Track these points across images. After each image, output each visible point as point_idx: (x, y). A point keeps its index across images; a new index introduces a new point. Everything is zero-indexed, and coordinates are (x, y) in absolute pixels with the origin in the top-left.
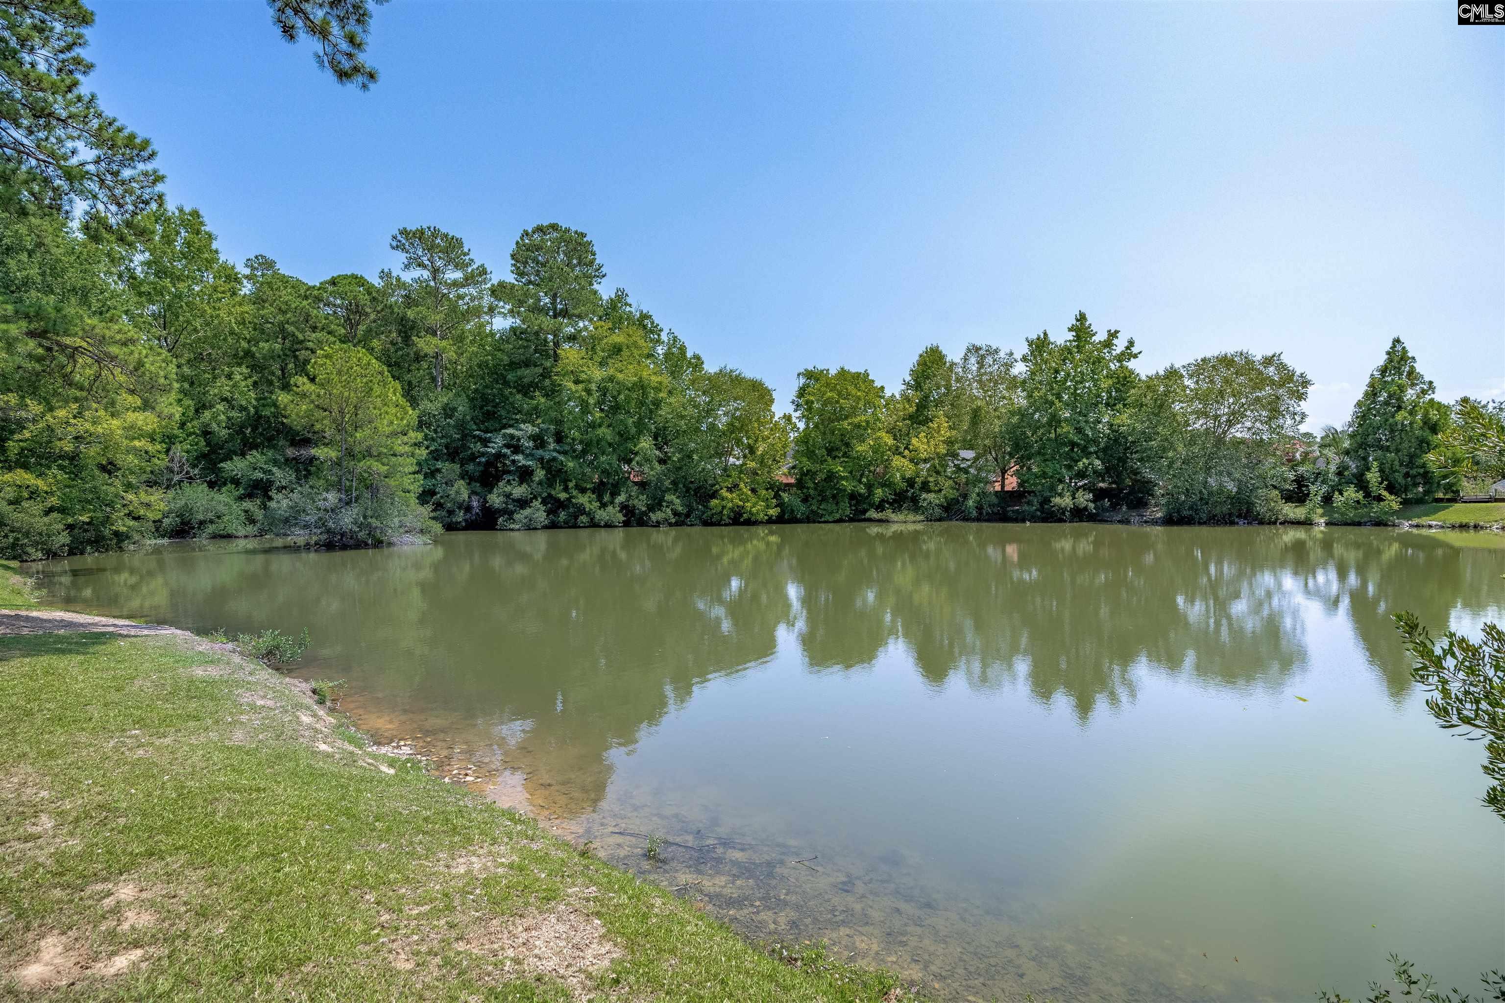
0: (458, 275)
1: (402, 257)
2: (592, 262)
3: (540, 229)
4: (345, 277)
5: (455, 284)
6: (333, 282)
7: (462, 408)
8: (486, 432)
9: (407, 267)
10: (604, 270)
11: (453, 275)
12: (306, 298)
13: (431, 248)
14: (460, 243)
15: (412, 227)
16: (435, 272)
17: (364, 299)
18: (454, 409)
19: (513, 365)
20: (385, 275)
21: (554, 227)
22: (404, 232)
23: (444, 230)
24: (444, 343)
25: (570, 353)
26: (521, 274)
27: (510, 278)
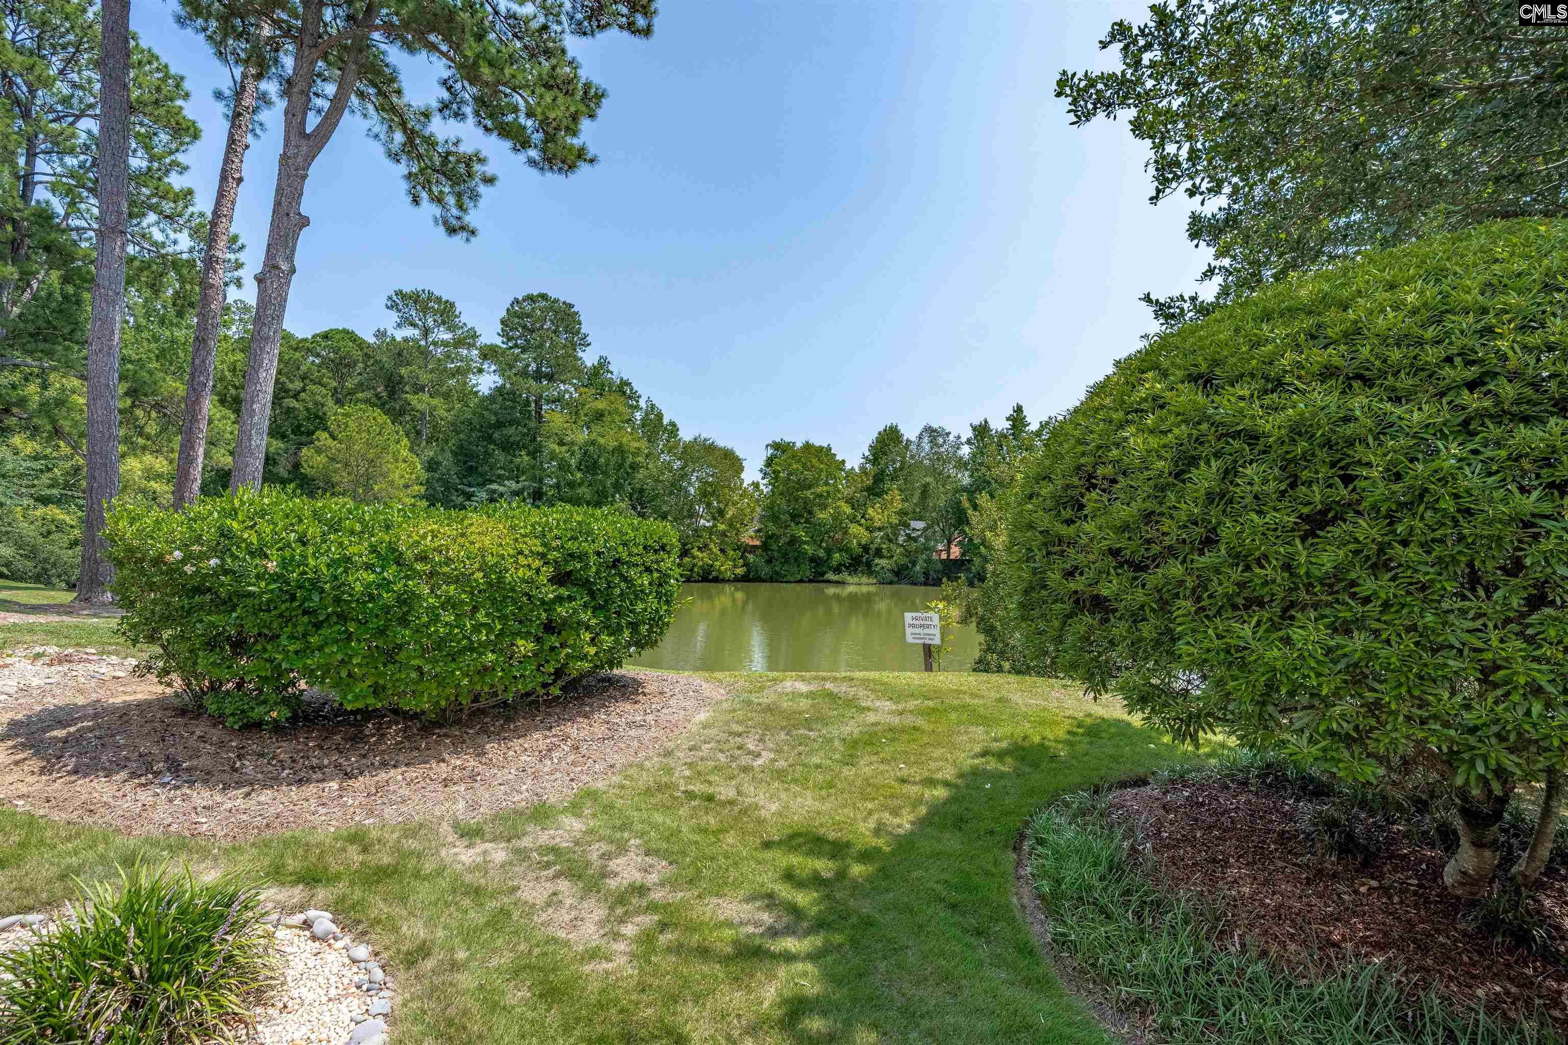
0: (447, 336)
1: (394, 316)
2: (578, 332)
3: (530, 298)
4: (337, 331)
5: (445, 344)
6: (326, 336)
7: (447, 461)
8: (470, 486)
9: (399, 325)
10: (589, 339)
11: (444, 335)
12: (296, 350)
13: (425, 310)
14: (452, 305)
15: (407, 289)
16: (426, 332)
17: (357, 354)
18: (438, 464)
19: (499, 425)
20: (380, 334)
21: (544, 297)
22: (399, 293)
23: (437, 293)
24: (435, 402)
25: (555, 418)
26: (510, 339)
27: (498, 341)
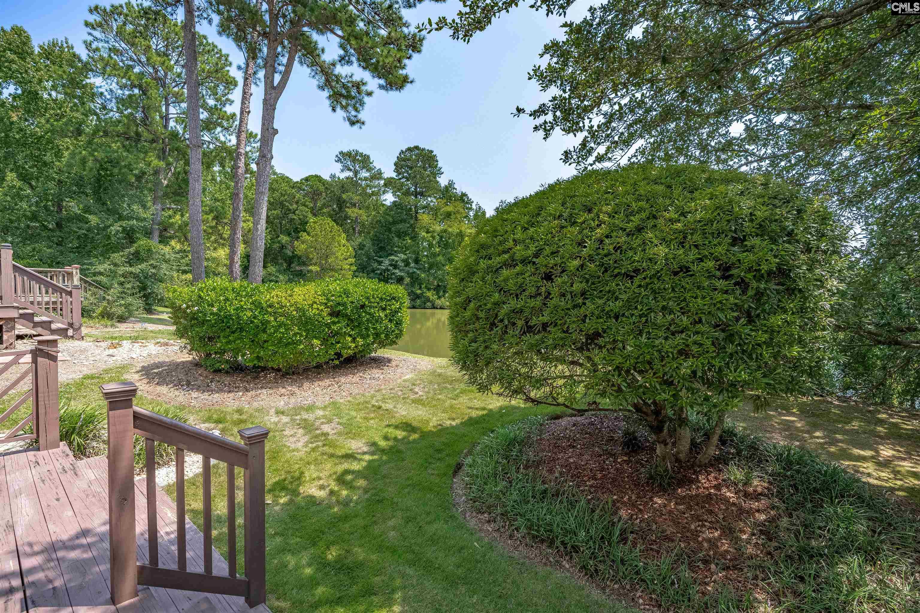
0: (367, 175)
1: (339, 166)
2: (436, 166)
3: (409, 149)
4: (312, 176)
5: (366, 179)
6: (307, 179)
7: (368, 244)
8: (380, 257)
9: (342, 171)
10: (442, 170)
11: (364, 174)
12: (293, 188)
13: (354, 160)
14: (368, 157)
15: (345, 150)
16: (356, 173)
17: (322, 188)
18: (364, 246)
19: (394, 223)
20: (333, 176)
21: (417, 148)
22: (341, 153)
23: (360, 151)
24: (361, 211)
25: (425, 218)
26: (399, 174)
27: (394, 175)
